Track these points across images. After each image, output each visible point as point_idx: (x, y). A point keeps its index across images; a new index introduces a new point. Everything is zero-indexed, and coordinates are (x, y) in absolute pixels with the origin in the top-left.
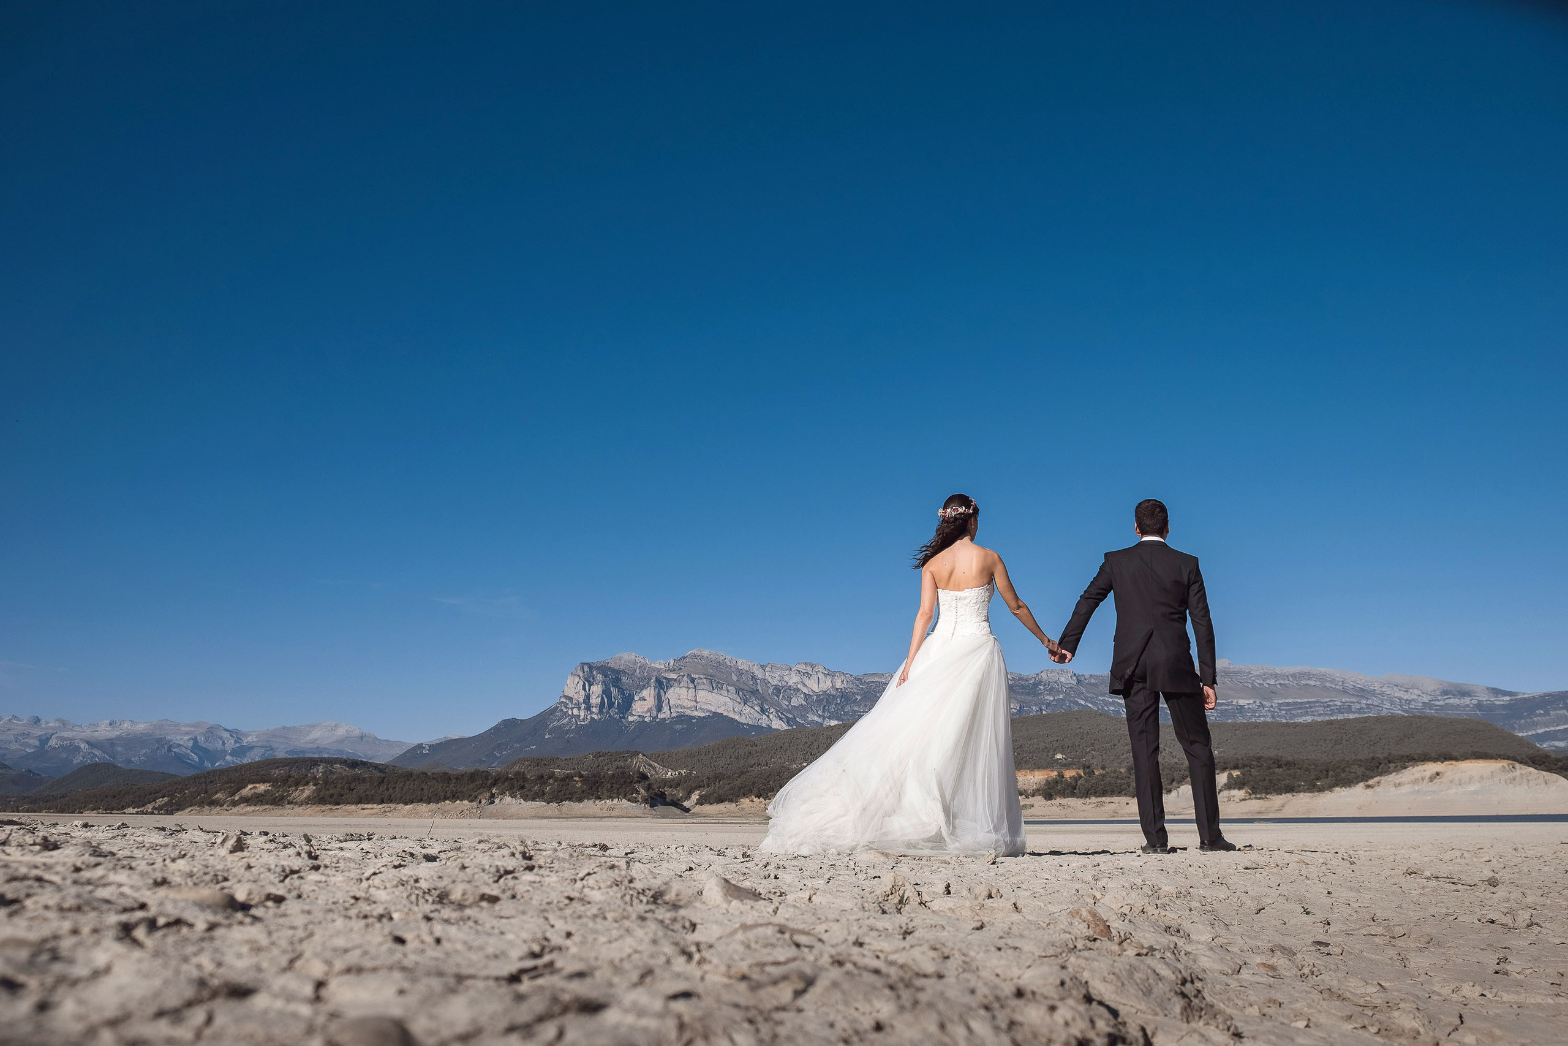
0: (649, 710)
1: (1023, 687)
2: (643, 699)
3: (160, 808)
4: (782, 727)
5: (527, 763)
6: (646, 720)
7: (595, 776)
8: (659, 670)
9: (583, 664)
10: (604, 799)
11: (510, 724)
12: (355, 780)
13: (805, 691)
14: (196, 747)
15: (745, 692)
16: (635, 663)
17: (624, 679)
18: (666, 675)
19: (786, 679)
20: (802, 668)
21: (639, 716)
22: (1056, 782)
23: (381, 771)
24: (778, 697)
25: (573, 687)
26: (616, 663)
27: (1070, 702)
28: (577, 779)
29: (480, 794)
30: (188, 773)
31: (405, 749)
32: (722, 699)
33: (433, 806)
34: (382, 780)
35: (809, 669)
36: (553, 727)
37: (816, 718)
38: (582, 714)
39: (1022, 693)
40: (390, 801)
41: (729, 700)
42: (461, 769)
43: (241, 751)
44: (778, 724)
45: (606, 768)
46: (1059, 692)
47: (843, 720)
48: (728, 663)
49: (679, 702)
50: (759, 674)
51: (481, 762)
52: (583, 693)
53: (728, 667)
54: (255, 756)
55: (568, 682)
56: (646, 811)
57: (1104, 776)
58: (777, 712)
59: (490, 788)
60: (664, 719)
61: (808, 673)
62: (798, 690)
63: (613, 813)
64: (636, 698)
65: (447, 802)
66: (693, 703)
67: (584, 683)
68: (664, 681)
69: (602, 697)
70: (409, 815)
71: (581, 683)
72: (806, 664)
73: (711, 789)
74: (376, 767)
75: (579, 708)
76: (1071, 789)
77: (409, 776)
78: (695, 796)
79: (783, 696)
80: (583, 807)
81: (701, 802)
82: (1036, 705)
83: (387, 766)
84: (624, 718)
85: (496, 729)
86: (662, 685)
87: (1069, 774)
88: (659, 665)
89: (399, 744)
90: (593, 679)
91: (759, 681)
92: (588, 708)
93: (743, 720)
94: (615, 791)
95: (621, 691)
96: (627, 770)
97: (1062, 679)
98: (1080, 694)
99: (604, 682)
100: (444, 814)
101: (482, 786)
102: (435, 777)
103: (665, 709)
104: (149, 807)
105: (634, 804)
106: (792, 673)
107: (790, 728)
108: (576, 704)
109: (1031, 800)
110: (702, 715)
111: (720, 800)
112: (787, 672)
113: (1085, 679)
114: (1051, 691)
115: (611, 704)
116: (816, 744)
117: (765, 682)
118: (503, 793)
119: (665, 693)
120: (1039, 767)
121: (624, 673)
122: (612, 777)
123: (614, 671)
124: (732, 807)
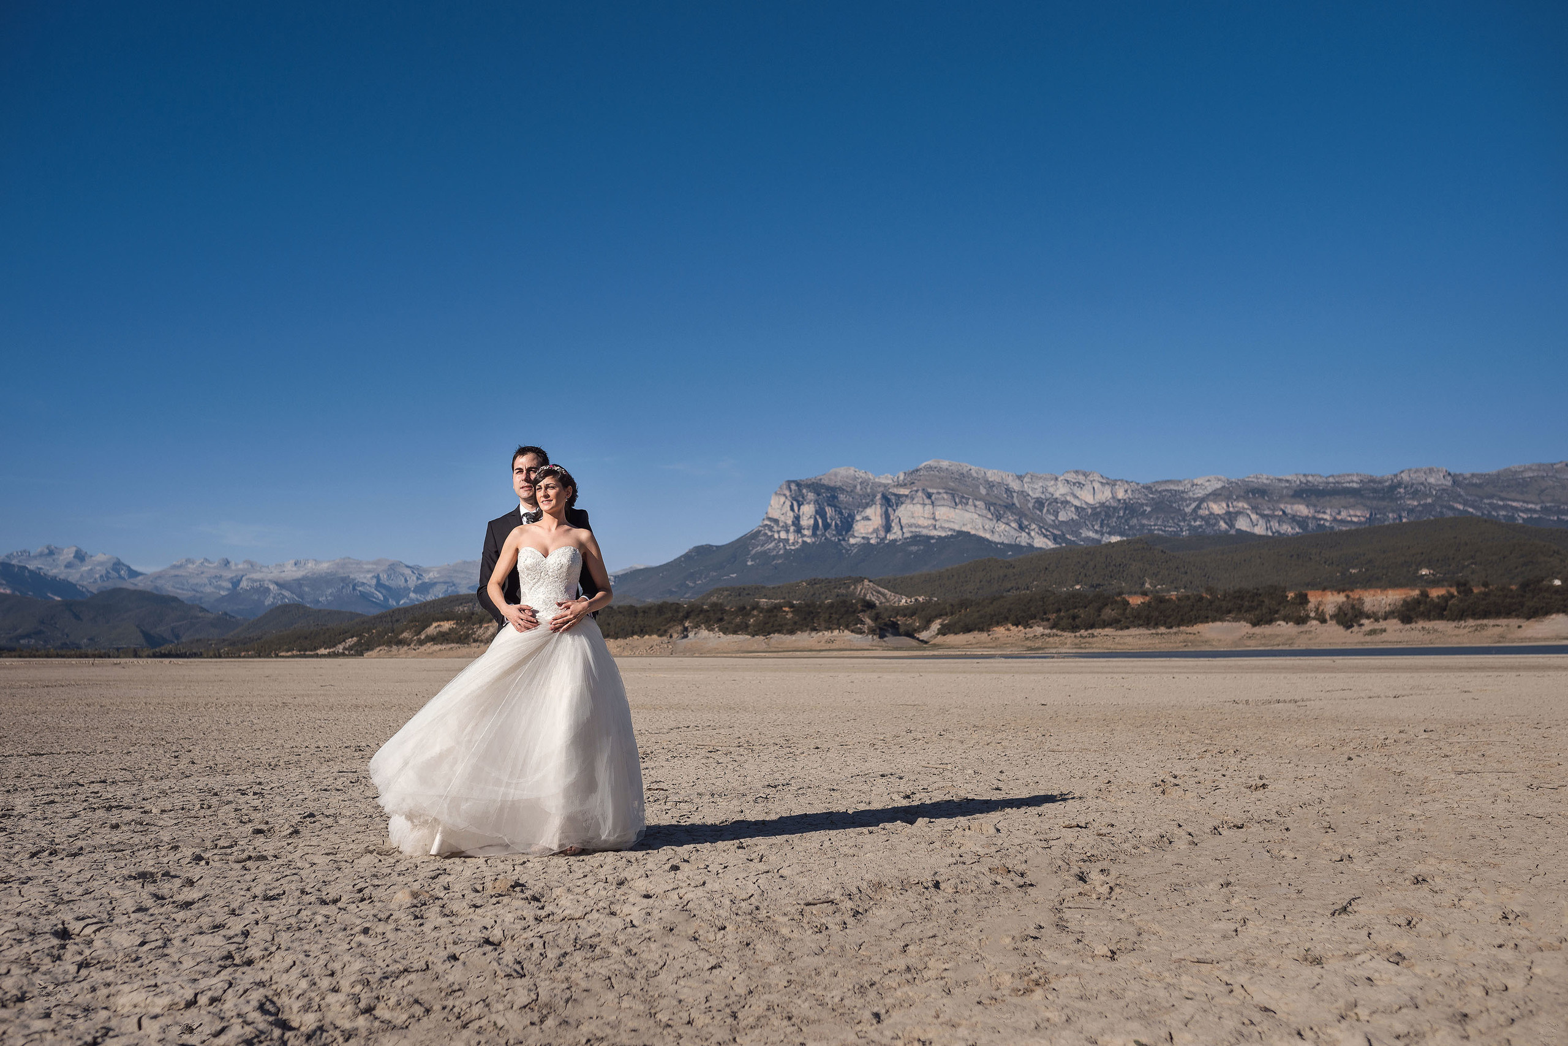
0: (876, 531)
1: (1375, 491)
2: (867, 519)
3: (350, 648)
4: (1047, 545)
5: (726, 593)
6: (872, 541)
7: (808, 606)
8: (885, 486)
9: (789, 484)
10: (821, 632)
11: (703, 551)
13: (1077, 503)
14: (379, 585)
15: (998, 507)
16: (855, 478)
17: (842, 497)
18: (895, 491)
19: (1051, 490)
20: (1071, 477)
21: (863, 538)
22: (1417, 602)
24: (1041, 511)
25: (779, 508)
26: (830, 480)
27: (1442, 507)
28: (787, 610)
29: (670, 627)
30: (375, 611)
32: (968, 515)
33: (619, 640)
35: (1081, 478)
36: (756, 554)
37: (1091, 534)
38: (792, 537)
39: (1374, 498)
41: (977, 516)
42: (650, 600)
43: (424, 588)
44: (1041, 542)
45: (823, 597)
46: (1426, 496)
47: (1127, 536)
48: (975, 475)
49: (913, 521)
50: (1015, 485)
51: (671, 593)
52: (791, 514)
53: (974, 479)
54: (437, 593)
55: (772, 503)
56: (874, 644)
57: (1486, 594)
58: (1040, 528)
59: (681, 622)
60: (895, 541)
61: (1079, 483)
62: (1067, 502)
63: (833, 647)
64: (858, 518)
65: (636, 637)
66: (931, 522)
67: (792, 503)
68: (893, 497)
69: (816, 520)
71: (788, 503)
72: (1077, 472)
73: (956, 617)
75: (787, 531)
76: (1440, 611)
78: (935, 626)
79: (1048, 510)
80: (795, 640)
81: (943, 632)
82: (1393, 511)
84: (844, 540)
85: (687, 557)
86: (890, 502)
87: (1435, 593)
88: (886, 479)
90: (803, 498)
91: (1015, 495)
92: (799, 530)
93: (996, 538)
94: (836, 622)
95: (839, 510)
96: (848, 599)
97: (1431, 480)
98: (1456, 497)
99: (816, 502)
100: (633, 648)
101: (674, 620)
102: (621, 610)
103: (896, 528)
104: (339, 648)
105: (859, 635)
106: (1059, 483)
107: (1058, 546)
108: (783, 527)
109: (1382, 624)
110: (943, 534)
111: (967, 629)
112: (1052, 482)
113: (1464, 479)
114: (1415, 494)
115: (827, 526)
116: (1091, 564)
117: (1023, 494)
118: (697, 626)
119: (894, 511)
120: (1395, 585)
121: (841, 490)
122: (831, 605)
123: (828, 488)
124: (983, 636)
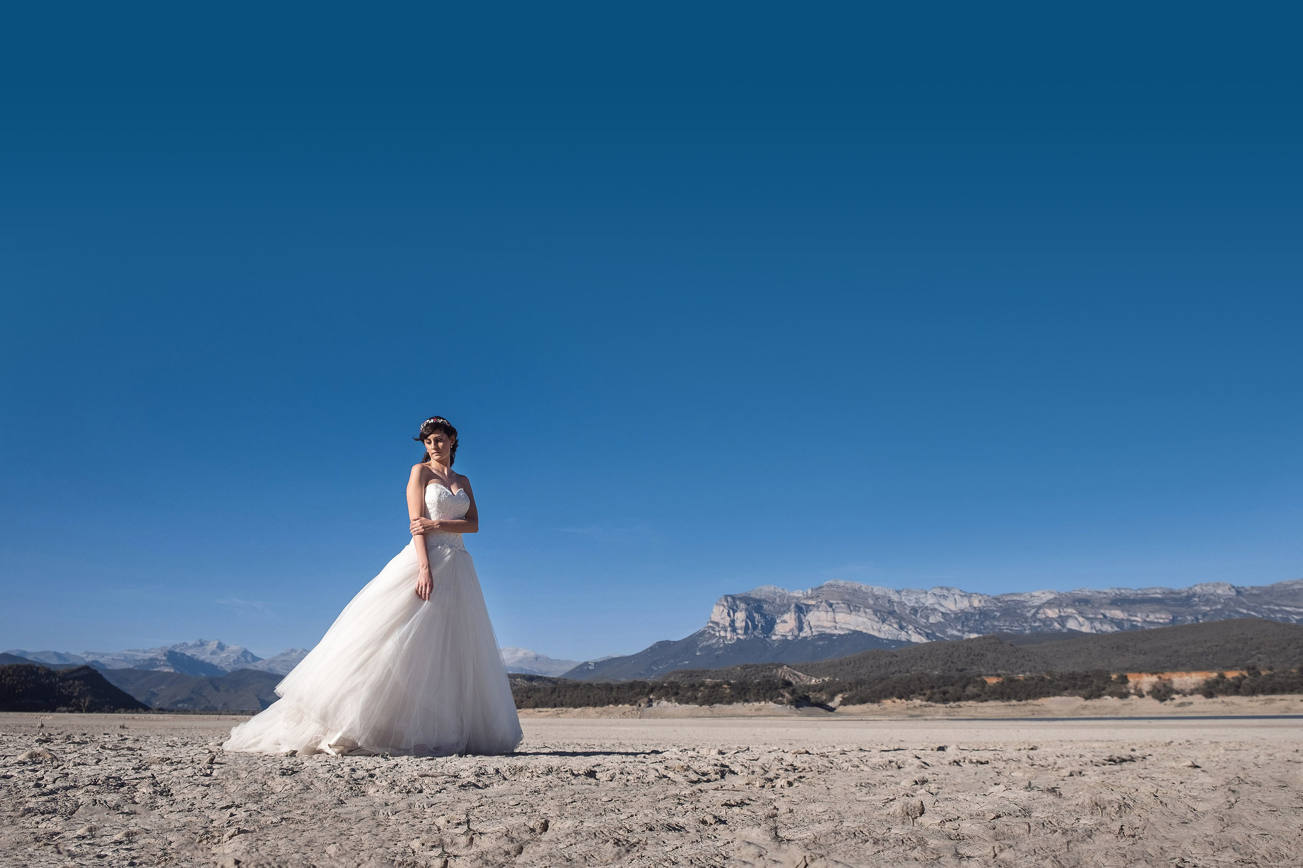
0: (791, 630)
1: (1175, 600)
2: (785, 622)
4: (921, 640)
5: (681, 675)
6: (789, 638)
7: (741, 684)
8: (798, 598)
9: (726, 597)
10: (751, 702)
11: (663, 646)
12: (531, 690)
13: (943, 610)
15: (883, 614)
16: (775, 593)
17: (765, 606)
18: (805, 602)
19: (923, 601)
20: (938, 591)
21: (782, 635)
22: (1217, 682)
23: (553, 683)
24: (916, 616)
25: (719, 614)
26: (756, 594)
27: (1230, 611)
28: (726, 686)
29: (639, 699)
31: (573, 666)
32: (860, 619)
33: (599, 709)
34: (553, 691)
35: (945, 592)
36: (702, 647)
37: (955, 633)
38: (729, 635)
39: (1175, 605)
40: (562, 705)
41: (867, 620)
42: (623, 680)
44: (916, 638)
45: (753, 677)
46: (1216, 603)
47: (983, 633)
48: (864, 590)
49: (819, 623)
50: (895, 598)
51: (641, 675)
52: (728, 619)
53: (864, 593)
55: (714, 610)
56: (792, 711)
57: (1271, 676)
58: (916, 628)
59: (648, 694)
60: (806, 638)
61: (944, 596)
62: (935, 609)
63: (761, 713)
64: (778, 621)
65: (611, 706)
66: (833, 624)
67: (729, 611)
68: (804, 606)
69: (746, 623)
70: (578, 716)
71: (726, 611)
72: (942, 588)
73: (854, 692)
74: (549, 680)
75: (726, 631)
76: (1236, 688)
77: (577, 686)
78: (838, 699)
79: (921, 615)
80: (732, 709)
81: (844, 702)
82: (1190, 615)
83: (559, 679)
84: (768, 637)
85: (652, 649)
86: (802, 610)
87: (1230, 675)
88: (798, 594)
89: (568, 662)
91: (895, 604)
92: (734, 630)
93: (882, 636)
94: (762, 695)
95: (763, 616)
96: (771, 679)
97: (1219, 592)
98: (1241, 604)
99: (746, 610)
100: (610, 714)
101: (641, 693)
102: (599, 687)
103: (806, 629)
105: (781, 706)
106: (929, 596)
107: (930, 641)
108: (722, 627)
109: (1189, 699)
110: (842, 633)
111: (863, 701)
112: (923, 595)
113: (1246, 590)
114: (1207, 602)
115: (755, 627)
116: (956, 654)
117: (901, 603)
118: (659, 698)
119: (805, 616)
120: (1197, 669)
121: (765, 601)
122: (759, 683)
123: (755, 600)
124: (875, 706)
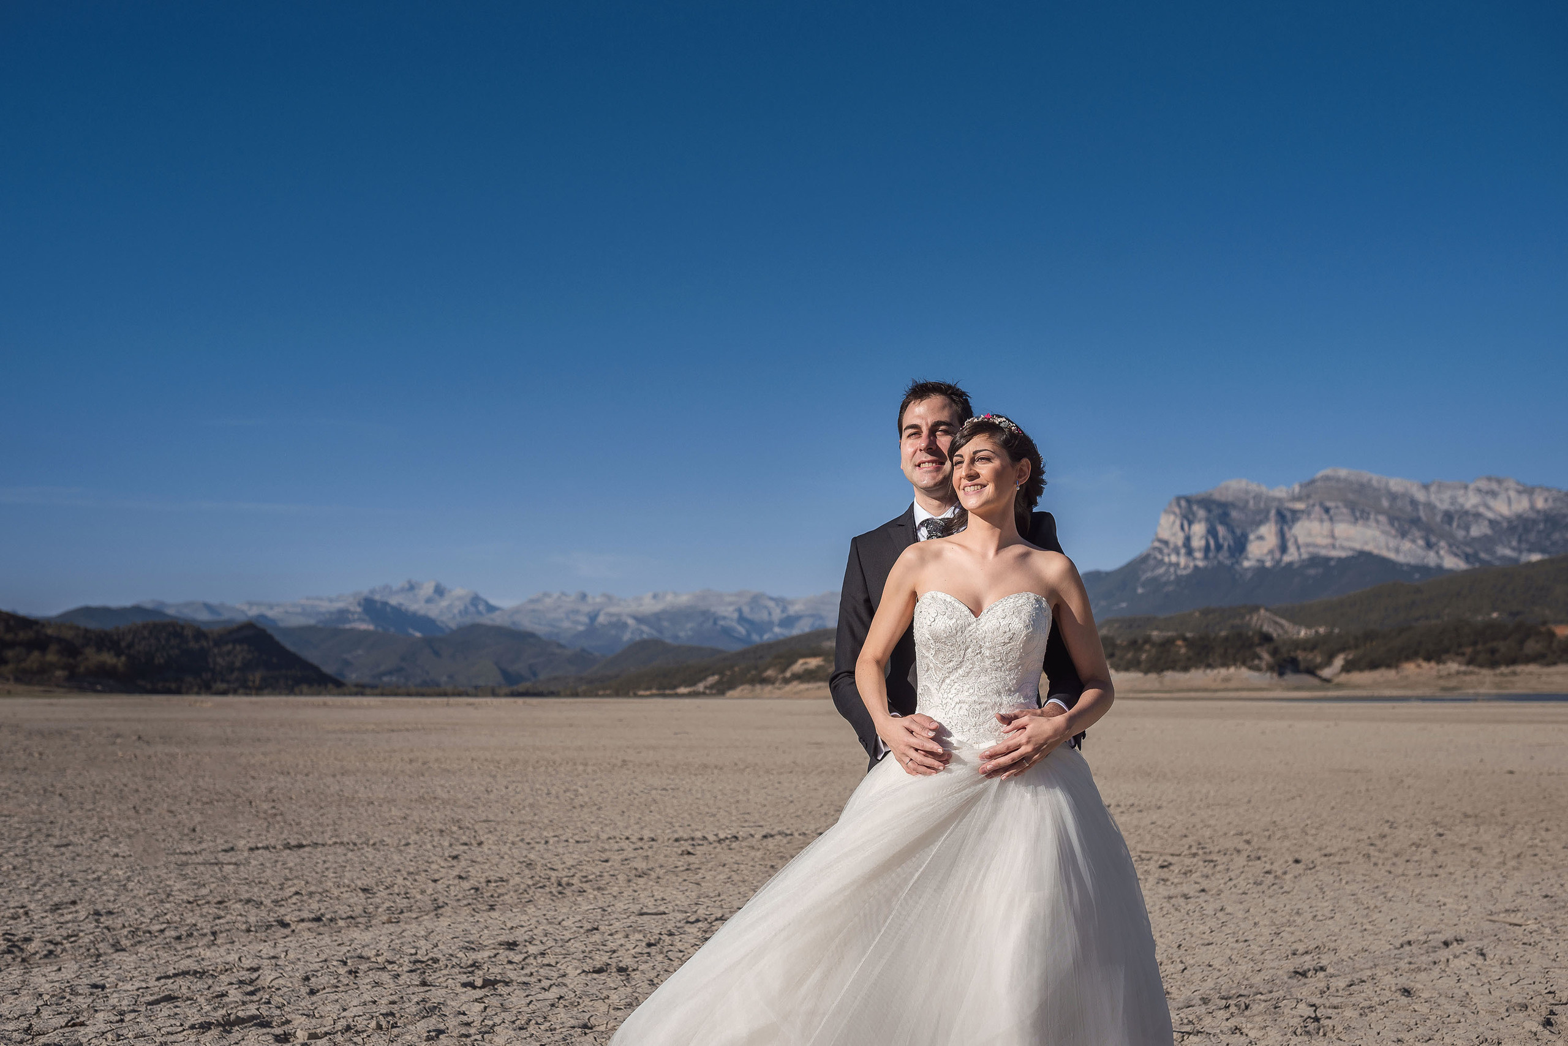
0: (1271, 552)
2: (1261, 538)
3: (711, 687)
4: (1458, 565)
5: (1116, 625)
6: (1267, 564)
7: (1203, 638)
8: (1280, 500)
9: (1179, 498)
10: (1216, 668)
11: (1091, 578)
13: (1490, 515)
14: (742, 619)
15: (1402, 523)
16: (1247, 492)
17: (1234, 514)
18: (1290, 505)
19: (1461, 500)
20: (1483, 484)
21: (1257, 560)
24: (1450, 526)
25: (1168, 527)
26: (1221, 493)
28: (1180, 643)
30: (737, 647)
32: (1369, 532)
35: (1494, 486)
36: (1146, 579)
37: (1508, 552)
38: (1182, 560)
41: (1379, 533)
43: (789, 621)
44: (1452, 563)
45: (1218, 628)
47: (1549, 553)
48: (1376, 485)
49: (1309, 540)
50: (1420, 496)
52: (1181, 534)
53: (1375, 489)
54: (804, 628)
55: (1161, 522)
56: (1273, 682)
58: (1450, 546)
60: (1290, 564)
61: (1493, 492)
62: (1479, 515)
63: (1230, 685)
64: (1252, 537)
66: (1330, 540)
67: (1182, 521)
68: (1288, 512)
69: (1207, 540)
71: (1178, 523)
72: (1489, 479)
73: (1361, 652)
75: (1178, 554)
78: (1339, 662)
79: (1458, 525)
80: (1189, 679)
81: (1348, 668)
84: (1237, 562)
86: (1285, 518)
88: (1280, 492)
90: (1193, 515)
91: (1421, 507)
92: (1190, 552)
93: (1401, 559)
94: (1231, 657)
95: (1231, 528)
96: (1244, 631)
99: (1207, 520)
103: (1292, 549)
104: (700, 687)
105: (1256, 673)
106: (1470, 493)
107: (1470, 567)
108: (1173, 548)
110: (1343, 555)
111: (1373, 666)
112: (1462, 492)
115: (1219, 547)
116: (1509, 587)
117: (1430, 507)
119: (1290, 529)
121: (1233, 506)
122: (1226, 639)
123: (1220, 504)
124: (1391, 674)
